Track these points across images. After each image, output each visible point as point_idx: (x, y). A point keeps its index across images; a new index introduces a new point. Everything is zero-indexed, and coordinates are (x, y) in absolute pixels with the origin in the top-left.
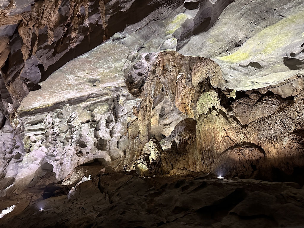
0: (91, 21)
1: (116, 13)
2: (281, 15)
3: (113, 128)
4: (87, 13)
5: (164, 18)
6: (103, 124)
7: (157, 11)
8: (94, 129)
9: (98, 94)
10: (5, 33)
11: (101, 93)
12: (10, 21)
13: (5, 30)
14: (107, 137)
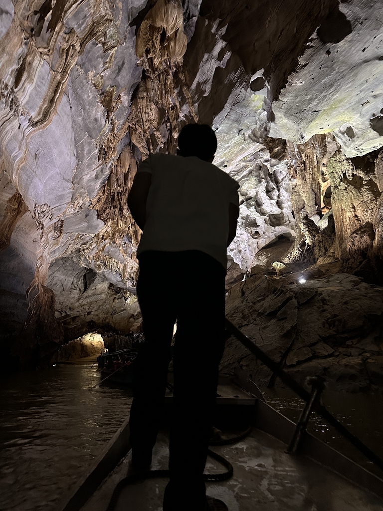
0: (185, 113)
1: (201, 100)
2: (315, 111)
3: (279, 196)
4: (177, 104)
5: (243, 99)
6: (264, 197)
7: (233, 94)
8: (254, 207)
9: (236, 170)
10: (123, 145)
11: (239, 168)
12: (121, 135)
13: (121, 143)
14: (276, 210)
